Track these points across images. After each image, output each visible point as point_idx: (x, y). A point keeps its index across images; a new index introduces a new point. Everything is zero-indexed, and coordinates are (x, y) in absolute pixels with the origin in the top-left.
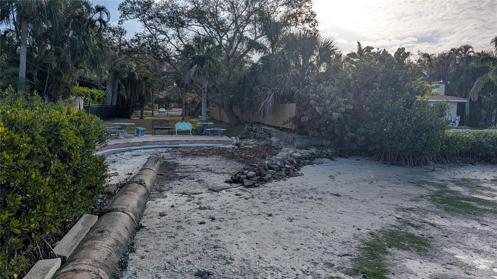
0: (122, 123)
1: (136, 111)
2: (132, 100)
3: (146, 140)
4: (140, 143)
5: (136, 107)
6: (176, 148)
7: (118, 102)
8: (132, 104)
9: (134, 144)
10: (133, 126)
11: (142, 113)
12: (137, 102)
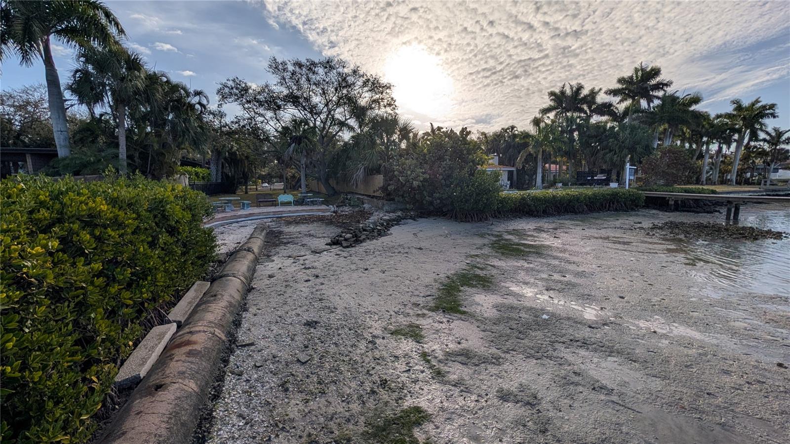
0: (227, 198)
1: (240, 187)
2: (236, 177)
3: (251, 212)
4: (246, 215)
5: (240, 183)
6: (280, 217)
7: (222, 178)
8: (236, 180)
9: (240, 216)
10: (238, 200)
11: (246, 188)
12: (241, 178)
